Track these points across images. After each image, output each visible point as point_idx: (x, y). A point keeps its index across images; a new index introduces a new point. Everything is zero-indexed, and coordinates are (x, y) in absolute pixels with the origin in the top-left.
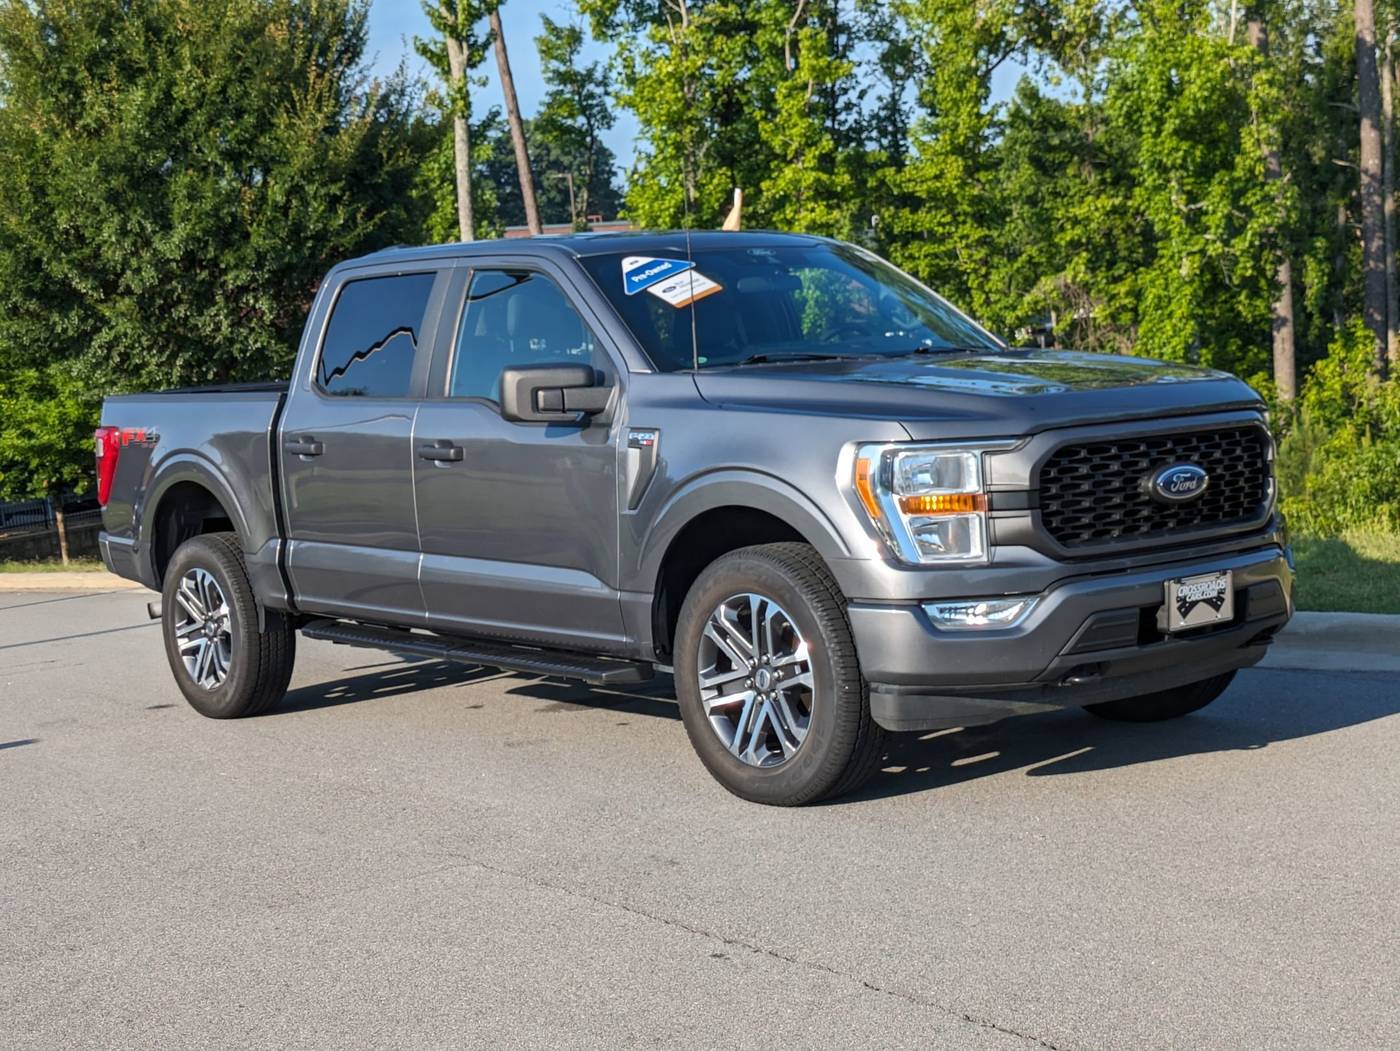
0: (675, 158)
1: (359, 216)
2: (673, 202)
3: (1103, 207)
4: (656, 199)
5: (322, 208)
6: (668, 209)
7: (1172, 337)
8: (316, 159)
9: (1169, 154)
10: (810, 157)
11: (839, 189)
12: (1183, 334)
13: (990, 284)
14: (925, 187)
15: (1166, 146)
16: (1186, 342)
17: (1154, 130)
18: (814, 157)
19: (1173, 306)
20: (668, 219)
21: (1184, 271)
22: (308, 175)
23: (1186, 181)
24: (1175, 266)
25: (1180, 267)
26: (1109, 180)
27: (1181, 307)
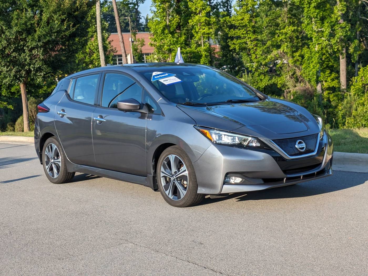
0: (163, 12)
1: (71, 26)
2: (162, 25)
3: (291, 30)
4: (157, 25)
5: (59, 23)
6: (160, 28)
7: (313, 69)
8: (58, 7)
9: (312, 14)
10: (204, 12)
11: (212, 23)
12: (316, 68)
13: (257, 52)
14: (238, 22)
15: (312, 11)
16: (317, 71)
17: (308, 6)
18: (205, 13)
19: (313, 60)
20: (160, 31)
21: (316, 49)
22: (55, 12)
23: (317, 22)
24: (314, 47)
25: (315, 48)
26: (292, 22)
27: (315, 59)
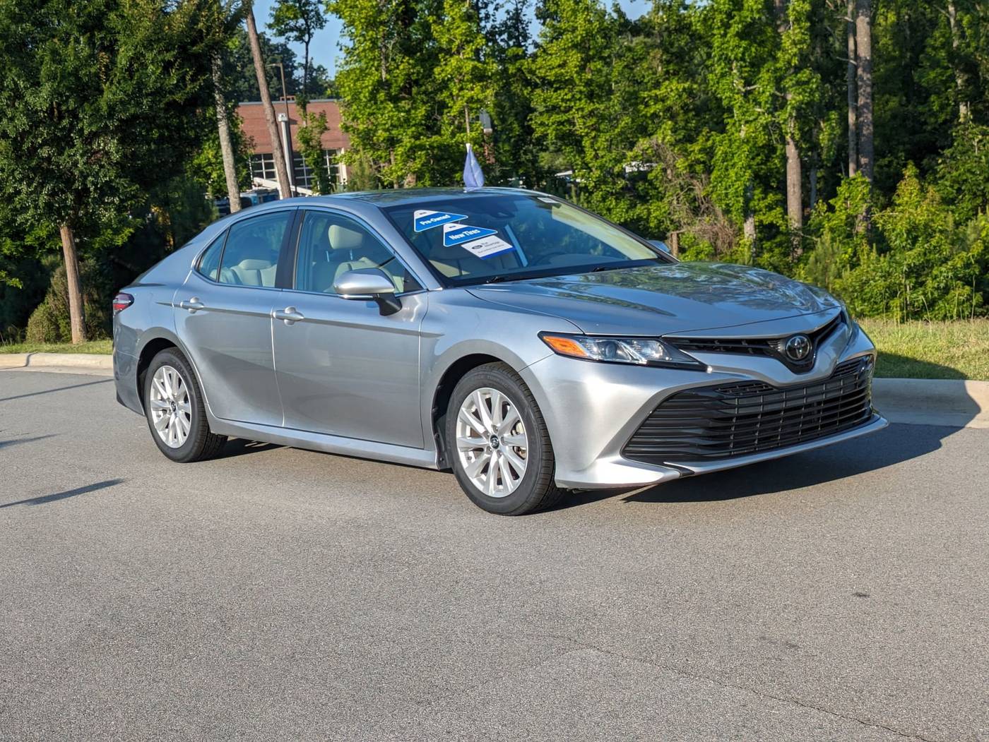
0: (372, 49)
2: (371, 81)
3: (677, 89)
4: (358, 80)
5: (159, 71)
6: (367, 87)
7: (735, 181)
8: (155, 33)
9: (732, 50)
10: (469, 50)
11: (490, 74)
12: (743, 179)
13: (599, 144)
14: (553, 72)
15: (731, 43)
16: (745, 185)
17: (722, 32)
18: (471, 51)
19: (736, 160)
20: (367, 94)
21: (742, 134)
22: (149, 44)
23: (744, 69)
24: (737, 131)
25: (740, 132)
27: (741, 160)
